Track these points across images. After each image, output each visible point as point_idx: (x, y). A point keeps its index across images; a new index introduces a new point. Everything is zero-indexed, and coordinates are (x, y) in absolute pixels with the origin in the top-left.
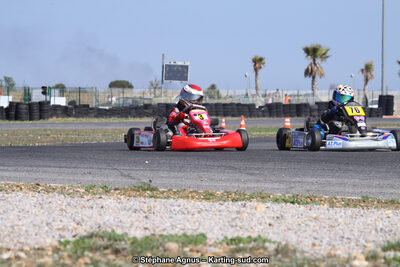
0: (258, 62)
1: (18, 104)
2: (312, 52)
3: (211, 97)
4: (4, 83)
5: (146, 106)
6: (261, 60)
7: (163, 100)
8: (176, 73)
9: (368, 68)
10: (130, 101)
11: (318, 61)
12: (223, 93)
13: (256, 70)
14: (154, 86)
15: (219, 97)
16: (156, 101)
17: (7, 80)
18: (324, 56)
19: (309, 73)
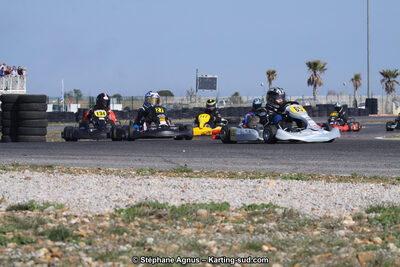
0: (271, 74)
1: (85, 110)
2: (313, 66)
3: (235, 102)
4: (74, 94)
5: (185, 110)
6: (274, 72)
7: (197, 105)
8: (208, 83)
9: (357, 78)
10: (172, 107)
11: (318, 73)
12: (244, 99)
13: (270, 80)
14: (190, 94)
15: (242, 102)
16: (192, 106)
17: (76, 91)
18: (322, 69)
19: (310, 82)
